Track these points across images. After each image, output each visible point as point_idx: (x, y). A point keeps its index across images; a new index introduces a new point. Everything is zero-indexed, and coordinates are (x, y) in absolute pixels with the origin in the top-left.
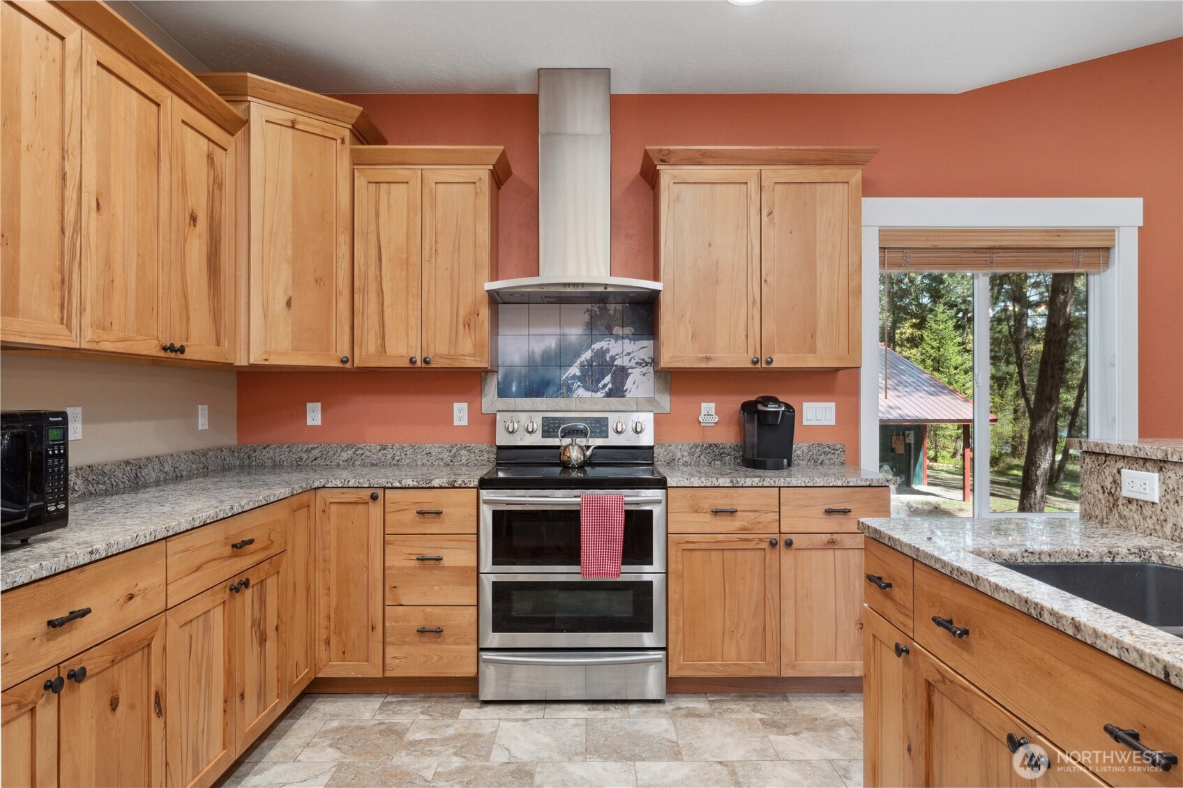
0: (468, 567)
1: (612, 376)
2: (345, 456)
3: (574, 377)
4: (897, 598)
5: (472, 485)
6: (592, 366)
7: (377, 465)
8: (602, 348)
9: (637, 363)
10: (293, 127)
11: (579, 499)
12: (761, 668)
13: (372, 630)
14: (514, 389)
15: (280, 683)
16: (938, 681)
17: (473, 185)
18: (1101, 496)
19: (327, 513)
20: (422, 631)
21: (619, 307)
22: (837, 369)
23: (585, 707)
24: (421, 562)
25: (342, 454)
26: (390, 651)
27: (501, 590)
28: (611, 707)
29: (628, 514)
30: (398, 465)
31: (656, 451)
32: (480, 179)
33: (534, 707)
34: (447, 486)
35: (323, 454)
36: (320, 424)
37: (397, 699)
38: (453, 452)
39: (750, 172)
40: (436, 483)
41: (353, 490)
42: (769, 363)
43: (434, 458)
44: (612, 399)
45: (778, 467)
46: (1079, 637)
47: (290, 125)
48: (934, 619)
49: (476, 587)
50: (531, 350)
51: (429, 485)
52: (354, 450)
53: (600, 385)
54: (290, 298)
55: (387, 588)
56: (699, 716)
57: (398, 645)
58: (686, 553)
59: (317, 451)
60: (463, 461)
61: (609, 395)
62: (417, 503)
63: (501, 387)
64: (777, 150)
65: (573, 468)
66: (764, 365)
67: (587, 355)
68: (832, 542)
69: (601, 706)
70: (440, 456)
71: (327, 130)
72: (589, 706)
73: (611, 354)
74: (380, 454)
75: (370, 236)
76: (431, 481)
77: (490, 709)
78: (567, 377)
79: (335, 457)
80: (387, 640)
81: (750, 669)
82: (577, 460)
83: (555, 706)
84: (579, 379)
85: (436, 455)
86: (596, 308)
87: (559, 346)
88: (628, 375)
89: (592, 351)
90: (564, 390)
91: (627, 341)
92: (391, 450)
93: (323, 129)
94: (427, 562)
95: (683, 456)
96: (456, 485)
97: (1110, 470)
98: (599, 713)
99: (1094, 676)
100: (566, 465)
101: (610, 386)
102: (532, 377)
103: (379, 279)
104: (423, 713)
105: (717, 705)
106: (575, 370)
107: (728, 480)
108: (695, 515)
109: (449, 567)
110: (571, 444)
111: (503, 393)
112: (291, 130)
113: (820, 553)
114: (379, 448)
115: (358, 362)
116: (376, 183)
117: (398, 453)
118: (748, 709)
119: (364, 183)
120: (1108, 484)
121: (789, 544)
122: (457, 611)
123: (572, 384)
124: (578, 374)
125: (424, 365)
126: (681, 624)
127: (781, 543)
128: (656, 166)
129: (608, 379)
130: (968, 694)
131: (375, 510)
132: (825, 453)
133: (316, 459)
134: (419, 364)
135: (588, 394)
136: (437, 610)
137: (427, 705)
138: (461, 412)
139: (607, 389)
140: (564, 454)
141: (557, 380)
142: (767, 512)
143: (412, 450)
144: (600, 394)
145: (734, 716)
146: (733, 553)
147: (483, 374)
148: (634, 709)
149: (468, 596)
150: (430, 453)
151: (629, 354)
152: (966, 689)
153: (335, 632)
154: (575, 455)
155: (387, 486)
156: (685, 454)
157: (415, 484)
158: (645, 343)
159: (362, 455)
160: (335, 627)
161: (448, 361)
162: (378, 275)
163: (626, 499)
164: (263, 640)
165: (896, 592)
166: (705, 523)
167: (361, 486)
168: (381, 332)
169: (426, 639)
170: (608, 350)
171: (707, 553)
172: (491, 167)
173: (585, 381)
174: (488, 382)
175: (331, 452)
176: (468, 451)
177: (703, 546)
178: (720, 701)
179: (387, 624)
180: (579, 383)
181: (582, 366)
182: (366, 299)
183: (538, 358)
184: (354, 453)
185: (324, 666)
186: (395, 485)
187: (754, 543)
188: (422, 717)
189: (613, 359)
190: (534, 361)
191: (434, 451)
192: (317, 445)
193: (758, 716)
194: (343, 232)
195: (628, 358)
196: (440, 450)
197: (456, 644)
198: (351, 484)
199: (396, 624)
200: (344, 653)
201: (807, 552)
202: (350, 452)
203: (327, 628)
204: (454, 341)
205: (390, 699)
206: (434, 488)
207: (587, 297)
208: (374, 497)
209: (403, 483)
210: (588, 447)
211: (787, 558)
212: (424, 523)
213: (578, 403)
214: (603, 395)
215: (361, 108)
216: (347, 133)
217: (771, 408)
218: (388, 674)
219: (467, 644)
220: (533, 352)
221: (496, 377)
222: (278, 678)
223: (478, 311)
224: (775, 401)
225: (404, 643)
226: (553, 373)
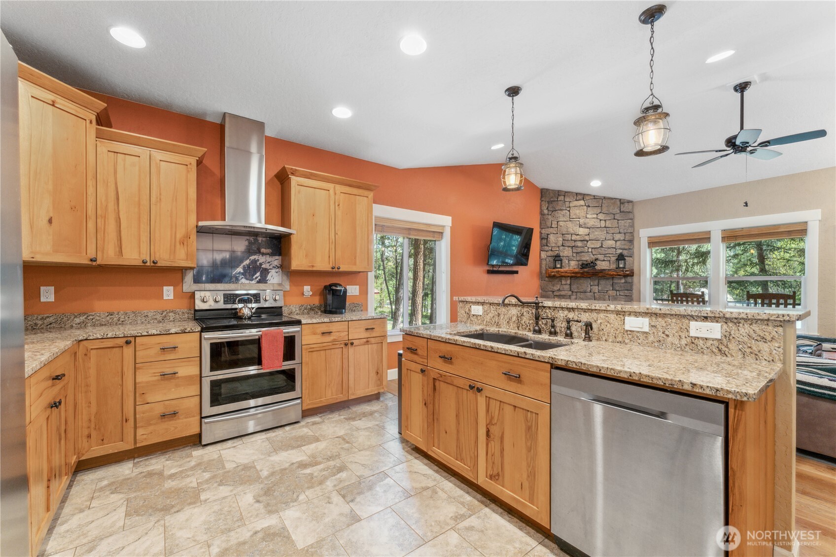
0: (194, 375)
1: (260, 273)
2: (77, 320)
3: (240, 273)
4: (420, 354)
5: (197, 331)
6: (250, 267)
7: (105, 325)
8: (255, 259)
9: (273, 267)
10: (53, 105)
11: (261, 333)
12: (342, 398)
13: (126, 422)
14: (204, 279)
15: (67, 465)
16: (439, 377)
17: (186, 166)
18: (465, 315)
19: (88, 355)
20: (163, 416)
21: (264, 239)
22: (360, 272)
23: (263, 433)
24: (163, 376)
25: (75, 319)
26: (140, 432)
27: (215, 385)
28: (276, 430)
29: (285, 337)
30: (123, 324)
31: (283, 309)
32: (191, 164)
33: (235, 440)
34: (180, 332)
35: (58, 320)
36: (53, 301)
37: (143, 459)
38: (163, 314)
39: (330, 186)
40: (173, 331)
41: (110, 340)
42: (338, 269)
43: (150, 318)
44: (260, 284)
45: (341, 313)
46: (493, 350)
47: (51, 103)
48: (440, 357)
49: (199, 385)
50: (214, 258)
51: (168, 333)
52: (86, 316)
53: (254, 277)
54: (51, 217)
55: (137, 395)
56: (318, 423)
57: (146, 426)
58: (310, 353)
59: (51, 319)
60: (171, 319)
61: (259, 282)
62: (159, 343)
63: (195, 277)
64: (342, 179)
65: (245, 319)
66: (336, 270)
67: (247, 262)
68: (368, 341)
69: (271, 431)
70: (155, 317)
71: (79, 113)
72: (265, 432)
73: (260, 262)
74: (108, 318)
75: (109, 184)
76: (169, 330)
77: (209, 448)
78: (236, 273)
79: (69, 322)
80: (137, 425)
81: (337, 399)
82: (248, 315)
83: (246, 437)
84: (243, 274)
85: (151, 317)
86: (252, 239)
87: (231, 256)
88: (269, 273)
89: (250, 260)
90: (234, 279)
91: (268, 256)
92: (117, 316)
93: (76, 111)
94: (166, 376)
95: (296, 310)
96: (186, 331)
97: (468, 306)
98: (271, 434)
99: (496, 360)
100: (240, 318)
101: (259, 278)
102: (215, 273)
103: (117, 211)
104: (167, 460)
105: (324, 417)
106: (240, 269)
107: (328, 319)
108: (314, 336)
109: (181, 377)
110: (244, 307)
111: (197, 280)
112: (51, 106)
113: (363, 346)
114: (107, 314)
115: (100, 261)
116: (115, 152)
117: (122, 317)
118: (337, 416)
119: (105, 150)
120: (467, 311)
121: (352, 344)
122: (186, 401)
123: (239, 277)
124: (242, 271)
125: (152, 264)
126: (308, 385)
127: (349, 344)
128: (289, 175)
129: (258, 274)
130: (452, 378)
131: (128, 351)
132: (355, 307)
133: (51, 324)
134: (148, 264)
135: (247, 282)
136: (172, 402)
137: (167, 456)
138: (168, 292)
139: (258, 279)
140: (240, 312)
141: (230, 274)
142: (343, 332)
143: (133, 315)
144: (253, 282)
145: (333, 420)
146: (329, 350)
147: (184, 270)
148: (287, 428)
149: (194, 390)
150: (147, 316)
151: (269, 262)
152: (450, 376)
153: (95, 429)
154: (246, 312)
155: (138, 335)
156: (297, 309)
157: (158, 332)
158: (277, 257)
159: (93, 319)
160: (96, 426)
161: (170, 263)
162: (116, 209)
163: (284, 331)
164: (60, 440)
165: (419, 351)
166: (318, 339)
167: (118, 336)
168: (119, 244)
169: (166, 419)
170: (258, 260)
171: (319, 352)
172: (198, 159)
173: (246, 275)
174: (187, 275)
175: (65, 319)
176: (175, 313)
177: (318, 349)
178: (324, 416)
179: (137, 416)
180: (242, 276)
181: (244, 267)
182: (107, 223)
183: (218, 262)
184: (86, 318)
185: (86, 452)
186: (143, 334)
187: (338, 345)
188: (168, 462)
189: (261, 264)
190: (216, 264)
191: (150, 315)
192: (51, 315)
193: (342, 417)
194: (91, 179)
195: (269, 264)
196: (154, 314)
197: (186, 418)
198: (109, 336)
199: (144, 415)
200: (103, 440)
201: (358, 347)
202: (82, 318)
203: (89, 427)
204: (173, 251)
205: (136, 460)
206: (171, 334)
207: (247, 233)
208: (128, 343)
209: (150, 333)
210: (253, 308)
211: (351, 350)
212: (164, 354)
213: (242, 286)
214: (255, 282)
215: (106, 105)
216: (94, 118)
217: (339, 288)
218: (138, 445)
219: (194, 416)
220: (216, 259)
221: (192, 272)
222: (66, 463)
223: (190, 236)
224: (340, 285)
225: (150, 425)
226: (228, 271)
